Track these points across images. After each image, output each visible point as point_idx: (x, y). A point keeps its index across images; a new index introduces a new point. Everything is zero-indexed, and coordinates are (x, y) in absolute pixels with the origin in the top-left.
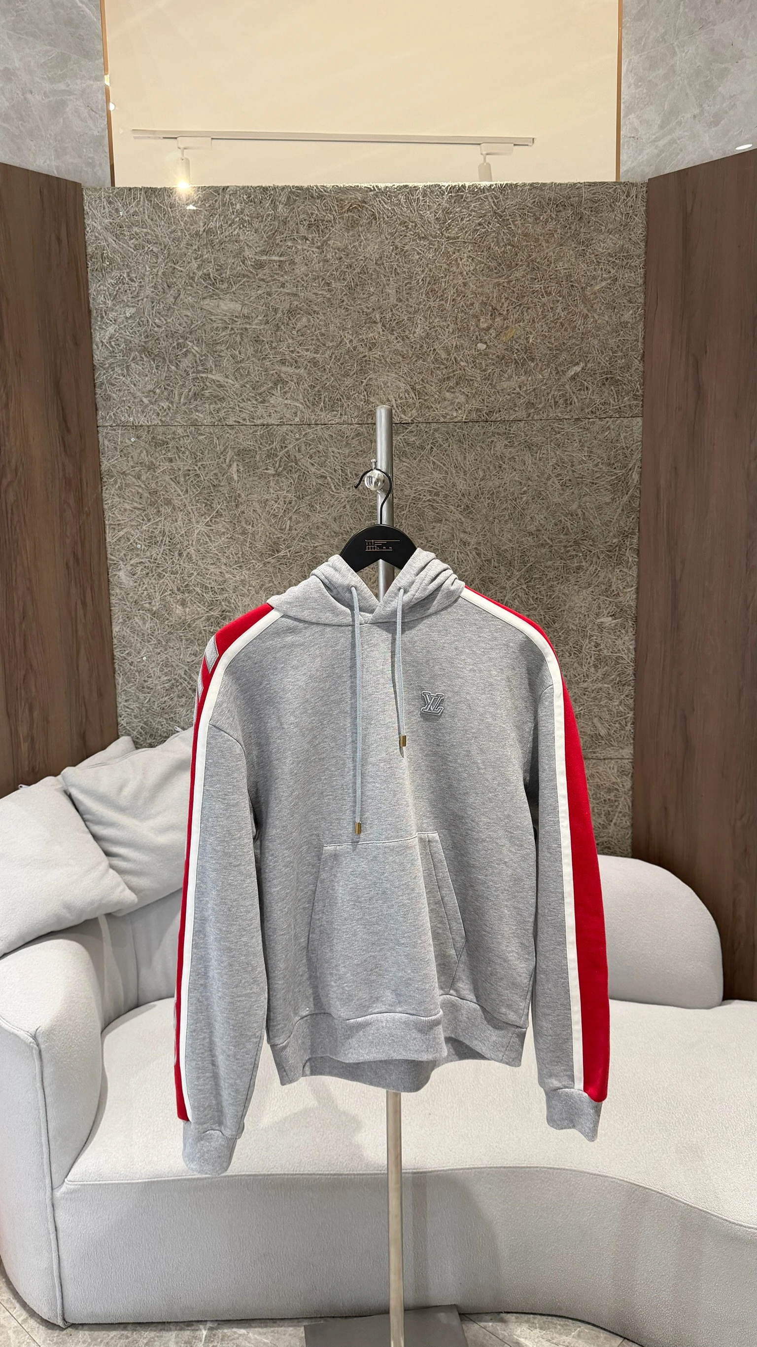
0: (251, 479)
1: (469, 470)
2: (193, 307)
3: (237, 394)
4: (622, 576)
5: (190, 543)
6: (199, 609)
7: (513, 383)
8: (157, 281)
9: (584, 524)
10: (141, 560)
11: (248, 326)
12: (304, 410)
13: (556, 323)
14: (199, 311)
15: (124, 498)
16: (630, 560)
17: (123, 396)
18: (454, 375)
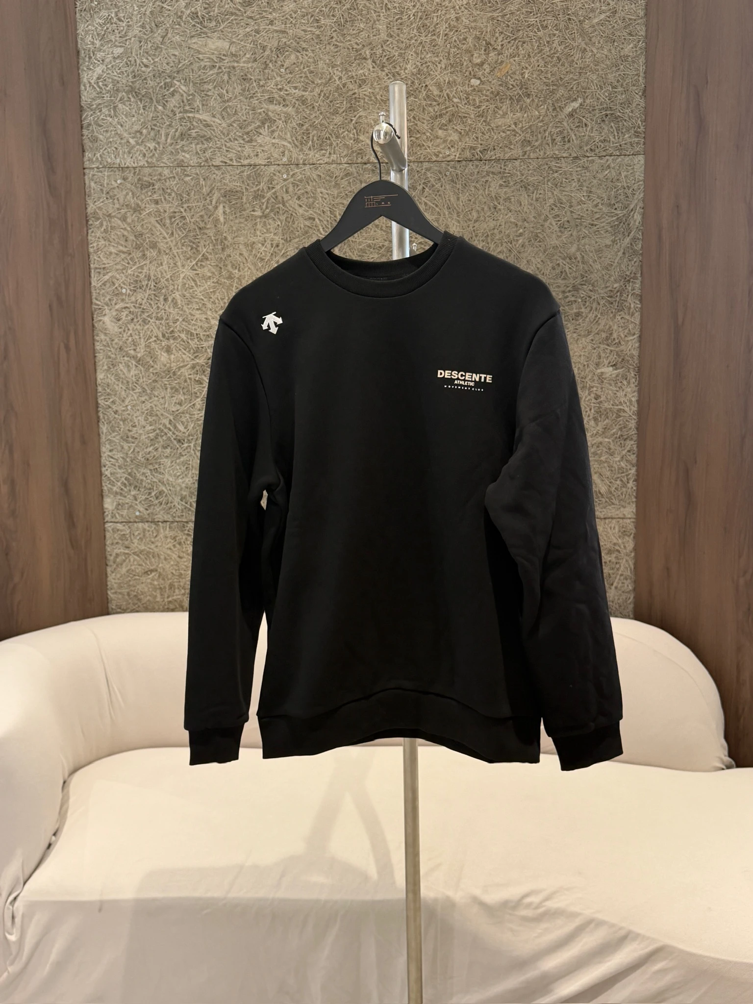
0: (237, 221)
1: (462, 211)
2: (180, 46)
3: (224, 134)
4: (624, 323)
5: (176, 287)
6: (184, 356)
7: (508, 120)
8: (144, 20)
9: (583, 267)
10: (128, 305)
11: (236, 64)
12: (291, 149)
13: (552, 58)
14: (187, 50)
15: (111, 242)
16: (632, 306)
17: (109, 137)
18: (447, 112)
